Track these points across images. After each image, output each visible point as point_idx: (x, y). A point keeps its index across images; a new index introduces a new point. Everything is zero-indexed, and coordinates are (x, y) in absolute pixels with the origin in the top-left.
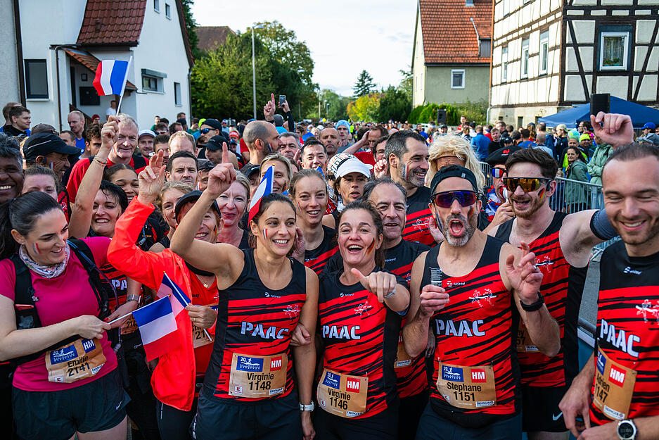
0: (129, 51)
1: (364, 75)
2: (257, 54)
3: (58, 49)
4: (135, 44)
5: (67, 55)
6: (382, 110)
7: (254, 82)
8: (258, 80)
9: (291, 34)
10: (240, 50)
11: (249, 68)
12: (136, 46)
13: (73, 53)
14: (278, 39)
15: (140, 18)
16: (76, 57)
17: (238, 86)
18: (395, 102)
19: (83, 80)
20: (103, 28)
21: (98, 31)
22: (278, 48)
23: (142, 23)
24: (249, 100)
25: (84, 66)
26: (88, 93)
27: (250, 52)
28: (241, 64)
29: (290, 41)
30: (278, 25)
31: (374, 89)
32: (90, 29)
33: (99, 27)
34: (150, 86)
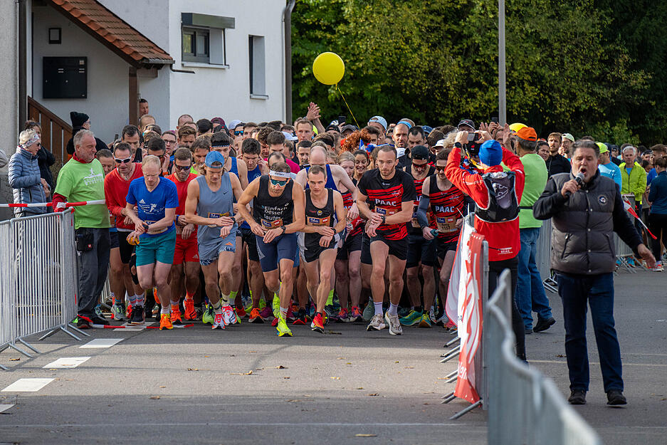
19: (51, 42)
26: (61, 71)
34: (194, 50)
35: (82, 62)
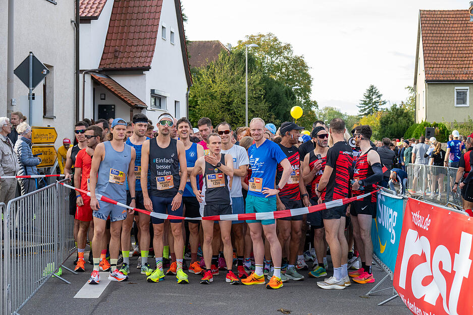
0: (143, 74)
1: (372, 91)
2: (250, 71)
3: (85, 73)
4: (148, 69)
5: (92, 78)
6: (383, 129)
7: (247, 100)
8: (251, 98)
9: (287, 47)
10: (233, 67)
11: (241, 85)
12: (149, 70)
13: (97, 76)
14: (273, 52)
15: (152, 46)
16: (99, 80)
17: (229, 104)
18: (397, 121)
19: (101, 99)
20: (121, 55)
21: (116, 57)
22: (273, 62)
23: (153, 50)
24: (241, 119)
25: (106, 87)
26: (105, 110)
27: (242, 69)
28: (233, 81)
29: (286, 54)
30: (272, 39)
31: (384, 107)
32: (110, 55)
33: (117, 54)
34: (155, 104)
35: (113, 107)
